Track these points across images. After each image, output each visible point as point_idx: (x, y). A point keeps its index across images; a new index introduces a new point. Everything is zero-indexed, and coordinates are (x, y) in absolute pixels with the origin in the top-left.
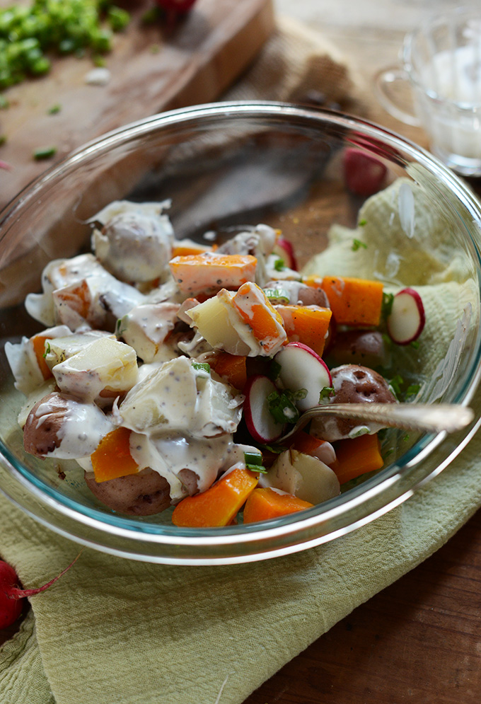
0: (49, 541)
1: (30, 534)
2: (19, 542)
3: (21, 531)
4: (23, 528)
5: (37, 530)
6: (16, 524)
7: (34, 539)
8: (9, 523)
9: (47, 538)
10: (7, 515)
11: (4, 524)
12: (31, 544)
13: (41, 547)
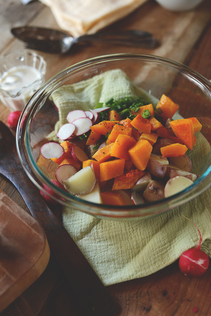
0: (170, 243)
1: (166, 250)
2: (168, 255)
3: (164, 253)
4: (163, 252)
5: (165, 246)
6: (160, 255)
7: (168, 249)
8: (159, 258)
9: (169, 243)
10: (156, 258)
11: (159, 260)
12: (170, 250)
13: (172, 246)
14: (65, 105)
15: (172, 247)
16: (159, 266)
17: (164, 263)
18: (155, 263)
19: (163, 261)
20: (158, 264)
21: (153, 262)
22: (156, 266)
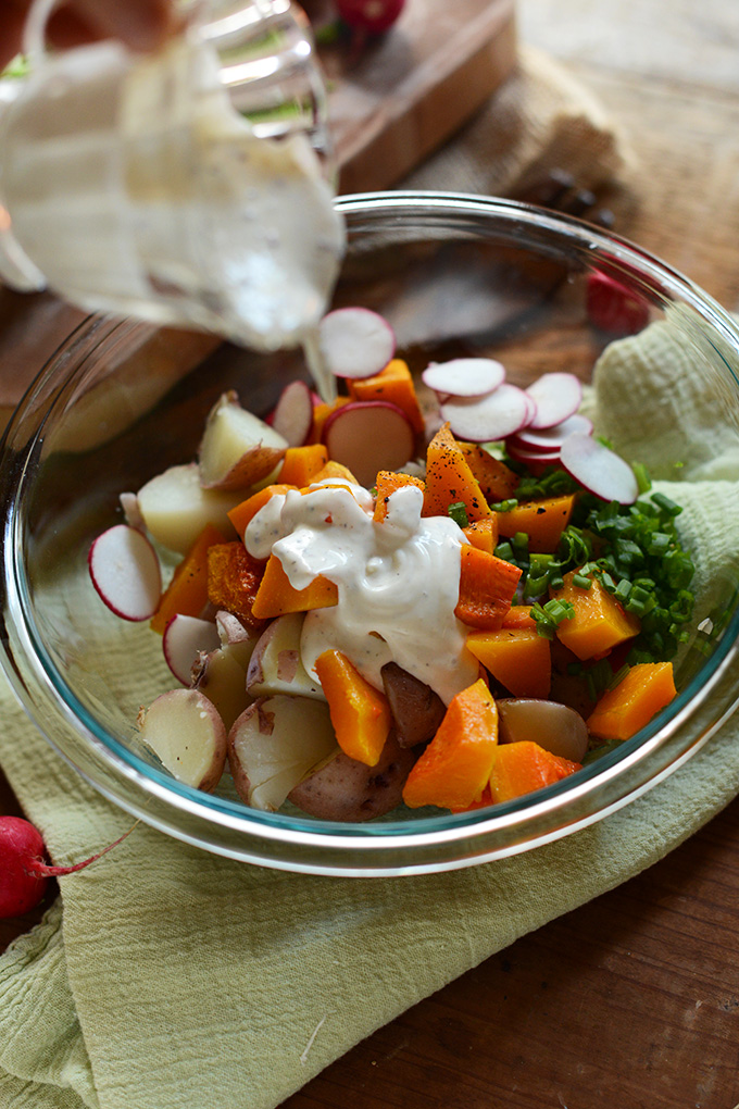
0: (94, 798)
1: (70, 786)
2: (54, 796)
3: (57, 780)
4: (61, 777)
6: (51, 769)
7: (75, 793)
8: (41, 767)
10: (41, 756)
11: (35, 768)
12: (70, 801)
13: (85, 805)
14: (629, 364)
15: (79, 806)
16: (16, 771)
17: (24, 785)
18: (27, 756)
19: (33, 779)
20: (22, 766)
21: (28, 749)
22: (14, 759)
